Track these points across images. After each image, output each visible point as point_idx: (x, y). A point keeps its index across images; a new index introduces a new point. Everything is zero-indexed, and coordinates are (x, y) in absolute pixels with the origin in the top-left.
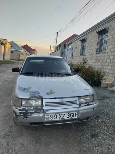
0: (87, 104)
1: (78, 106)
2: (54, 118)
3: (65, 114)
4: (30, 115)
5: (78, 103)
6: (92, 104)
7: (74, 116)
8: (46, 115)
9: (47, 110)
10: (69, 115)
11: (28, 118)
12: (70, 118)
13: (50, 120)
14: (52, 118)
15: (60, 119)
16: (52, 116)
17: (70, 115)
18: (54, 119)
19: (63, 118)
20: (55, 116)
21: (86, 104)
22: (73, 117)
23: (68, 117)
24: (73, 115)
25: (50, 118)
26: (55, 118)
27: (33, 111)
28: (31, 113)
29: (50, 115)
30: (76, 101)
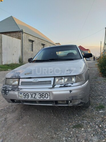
0: (63, 85)
1: (51, 86)
2: (26, 96)
3: (36, 94)
4: (8, 92)
5: (52, 84)
6: (70, 86)
7: (47, 97)
8: (19, 93)
9: (21, 89)
10: (40, 95)
11: (7, 94)
12: (42, 98)
13: (23, 98)
14: (25, 97)
15: (32, 98)
16: (24, 95)
17: (42, 96)
18: (26, 98)
19: (34, 98)
20: (27, 95)
21: (61, 86)
22: (45, 98)
23: (40, 97)
24: (45, 95)
25: (23, 96)
26: (28, 97)
27: (10, 89)
28: (9, 90)
29: (23, 93)
30: (51, 81)
